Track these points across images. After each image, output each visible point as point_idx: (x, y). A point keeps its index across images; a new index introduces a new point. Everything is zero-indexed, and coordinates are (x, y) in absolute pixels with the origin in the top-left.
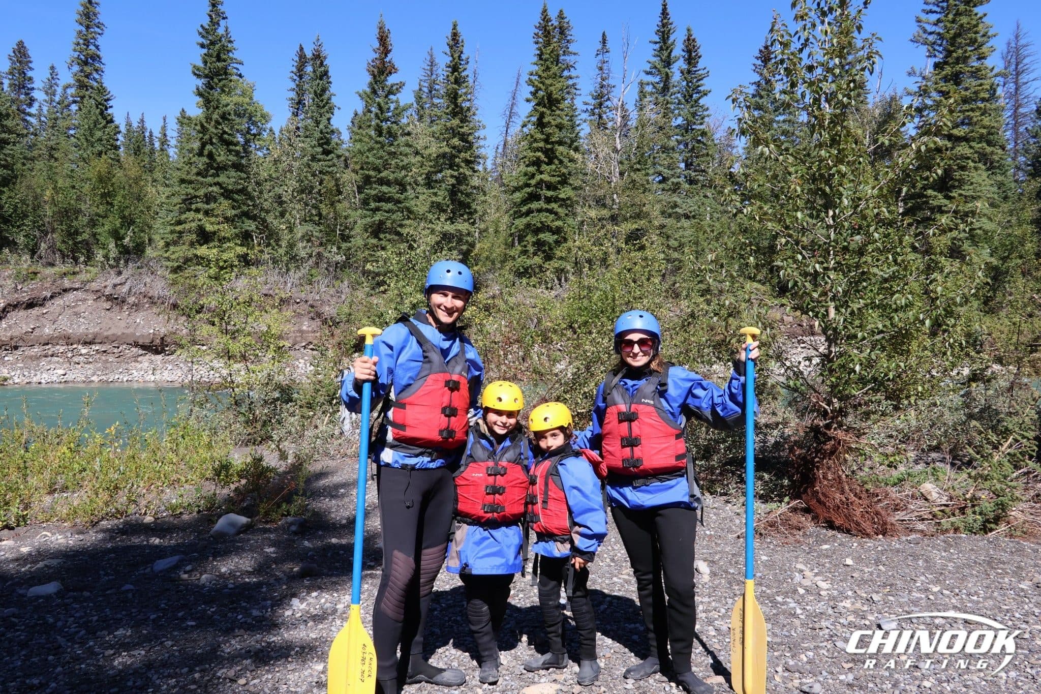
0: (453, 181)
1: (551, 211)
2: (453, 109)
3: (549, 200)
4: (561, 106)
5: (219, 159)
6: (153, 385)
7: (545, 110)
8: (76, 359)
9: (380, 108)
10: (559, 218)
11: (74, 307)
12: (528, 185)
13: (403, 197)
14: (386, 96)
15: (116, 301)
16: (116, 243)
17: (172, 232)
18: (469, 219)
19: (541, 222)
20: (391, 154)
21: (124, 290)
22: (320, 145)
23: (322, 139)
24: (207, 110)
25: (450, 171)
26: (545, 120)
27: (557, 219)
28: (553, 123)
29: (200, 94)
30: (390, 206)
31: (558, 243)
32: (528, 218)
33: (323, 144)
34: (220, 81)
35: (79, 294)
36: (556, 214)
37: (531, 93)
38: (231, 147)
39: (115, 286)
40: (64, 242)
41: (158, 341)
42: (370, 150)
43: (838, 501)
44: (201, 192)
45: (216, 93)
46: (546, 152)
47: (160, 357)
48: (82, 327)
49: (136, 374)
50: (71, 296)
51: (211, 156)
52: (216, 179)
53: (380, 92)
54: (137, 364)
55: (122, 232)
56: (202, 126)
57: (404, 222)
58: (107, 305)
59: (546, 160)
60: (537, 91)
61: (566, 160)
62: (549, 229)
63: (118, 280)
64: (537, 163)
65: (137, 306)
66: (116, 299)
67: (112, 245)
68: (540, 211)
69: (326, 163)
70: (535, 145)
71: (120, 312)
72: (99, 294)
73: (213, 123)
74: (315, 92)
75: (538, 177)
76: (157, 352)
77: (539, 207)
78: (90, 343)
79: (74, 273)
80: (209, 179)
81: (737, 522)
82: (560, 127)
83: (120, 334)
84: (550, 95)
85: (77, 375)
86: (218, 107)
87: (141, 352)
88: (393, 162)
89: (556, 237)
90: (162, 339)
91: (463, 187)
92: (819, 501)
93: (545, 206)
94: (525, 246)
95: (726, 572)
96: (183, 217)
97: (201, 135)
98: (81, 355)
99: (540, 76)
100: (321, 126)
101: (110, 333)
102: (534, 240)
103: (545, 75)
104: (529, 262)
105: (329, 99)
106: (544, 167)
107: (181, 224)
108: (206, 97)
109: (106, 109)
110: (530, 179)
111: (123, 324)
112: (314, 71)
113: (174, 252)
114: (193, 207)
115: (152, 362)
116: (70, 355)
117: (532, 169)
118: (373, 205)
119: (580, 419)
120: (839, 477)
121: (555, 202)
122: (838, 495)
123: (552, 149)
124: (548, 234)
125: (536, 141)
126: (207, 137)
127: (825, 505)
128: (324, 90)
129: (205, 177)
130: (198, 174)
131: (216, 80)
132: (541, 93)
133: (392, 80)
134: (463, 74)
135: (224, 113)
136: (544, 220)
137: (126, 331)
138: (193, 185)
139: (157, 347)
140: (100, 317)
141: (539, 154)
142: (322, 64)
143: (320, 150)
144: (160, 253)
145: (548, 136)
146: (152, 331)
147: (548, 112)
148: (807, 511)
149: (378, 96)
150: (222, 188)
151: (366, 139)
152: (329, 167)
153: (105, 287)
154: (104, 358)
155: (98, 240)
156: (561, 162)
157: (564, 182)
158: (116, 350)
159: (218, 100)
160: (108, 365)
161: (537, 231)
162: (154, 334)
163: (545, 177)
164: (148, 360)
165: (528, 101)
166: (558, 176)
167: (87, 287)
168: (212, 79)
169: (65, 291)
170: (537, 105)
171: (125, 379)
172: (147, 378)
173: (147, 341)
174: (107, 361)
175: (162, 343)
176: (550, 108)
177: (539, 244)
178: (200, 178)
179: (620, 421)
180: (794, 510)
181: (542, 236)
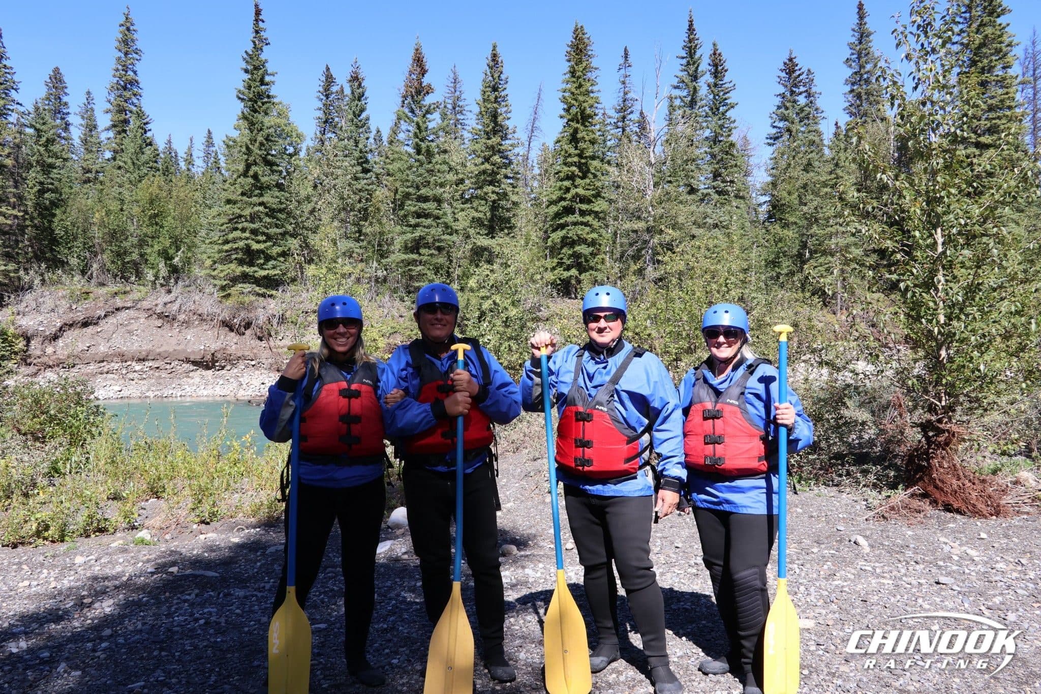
0: (494, 197)
1: (586, 224)
2: (494, 128)
3: (583, 213)
4: (594, 122)
5: (264, 179)
6: (205, 399)
7: (579, 126)
8: (131, 376)
9: (419, 127)
10: (593, 230)
11: (127, 325)
12: (564, 199)
13: (441, 212)
14: (424, 116)
15: (167, 318)
16: (166, 263)
17: (220, 251)
18: (509, 234)
19: (577, 235)
20: (430, 171)
21: (175, 308)
22: (359, 164)
23: (361, 158)
24: (252, 132)
25: (491, 187)
26: (579, 135)
27: (592, 232)
28: (587, 138)
29: (245, 118)
30: (429, 221)
31: (593, 255)
32: (564, 232)
33: (362, 163)
34: (263, 104)
35: (131, 313)
36: (590, 226)
37: (564, 109)
38: (275, 168)
39: (165, 304)
40: (113, 262)
41: (209, 357)
42: (410, 168)
43: (955, 487)
44: (247, 212)
45: (260, 117)
46: (579, 166)
47: (210, 372)
48: (134, 345)
49: (188, 389)
50: (123, 315)
51: (255, 177)
52: (261, 199)
53: (417, 111)
54: (189, 380)
55: (171, 252)
56: (248, 148)
57: (443, 237)
58: (159, 323)
59: (580, 174)
60: (570, 108)
61: (599, 174)
62: (584, 241)
63: (168, 298)
64: (571, 177)
65: (187, 323)
66: (167, 316)
67: (162, 265)
68: (575, 224)
69: (365, 181)
70: (569, 160)
71: (171, 329)
72: (151, 312)
73: (257, 144)
74: (354, 112)
75: (573, 191)
76: (208, 368)
77: (575, 220)
78: (144, 360)
79: (125, 293)
80: (255, 200)
81: (858, 507)
82: (593, 142)
83: (171, 350)
84: (583, 112)
85: (133, 390)
86: (261, 129)
87: (192, 367)
88: (432, 180)
89: (591, 249)
90: (213, 354)
91: (503, 203)
92: (936, 487)
93: (580, 219)
94: (562, 259)
95: (882, 544)
96: (231, 236)
97: (246, 157)
98: (135, 371)
99: (573, 93)
100: (360, 146)
101: (161, 350)
102: (570, 252)
103: (578, 92)
104: (566, 274)
105: (368, 119)
106: (578, 181)
107: (228, 243)
108: (250, 121)
109: (145, 132)
110: (565, 193)
111: (174, 341)
112: (353, 93)
113: (222, 271)
114: (240, 226)
115: (203, 377)
116: (124, 372)
117: (567, 183)
118: (413, 221)
120: (954, 465)
121: (589, 214)
122: (954, 481)
123: (586, 164)
124: (583, 246)
125: (570, 155)
126: (252, 159)
127: (942, 490)
128: (362, 110)
129: (250, 197)
130: (243, 194)
131: (259, 104)
132: (574, 110)
133: (429, 100)
134: (503, 94)
135: (268, 135)
136: (579, 232)
137: (178, 348)
138: (238, 205)
139: (207, 363)
140: (152, 334)
141: (574, 168)
142: (360, 85)
143: (359, 168)
144: (208, 271)
145: (582, 151)
146: (202, 347)
147: (582, 128)
148: (925, 496)
149: (416, 116)
150: (266, 207)
151: (405, 158)
152: (369, 185)
153: (156, 305)
154: (157, 374)
155: (147, 260)
156: (595, 176)
157: (598, 195)
158: (168, 366)
159: (262, 123)
160: (162, 381)
161: (573, 244)
162: (205, 350)
163: (580, 191)
164: (199, 375)
165: (561, 117)
166: (593, 190)
167: (139, 306)
168: (256, 102)
169: (117, 309)
170: (569, 120)
171: (179, 394)
172: (200, 393)
173: (198, 358)
174: (160, 377)
175: (213, 359)
176: (583, 124)
177: (576, 256)
178: (245, 198)
180: (913, 496)
181: (577, 248)
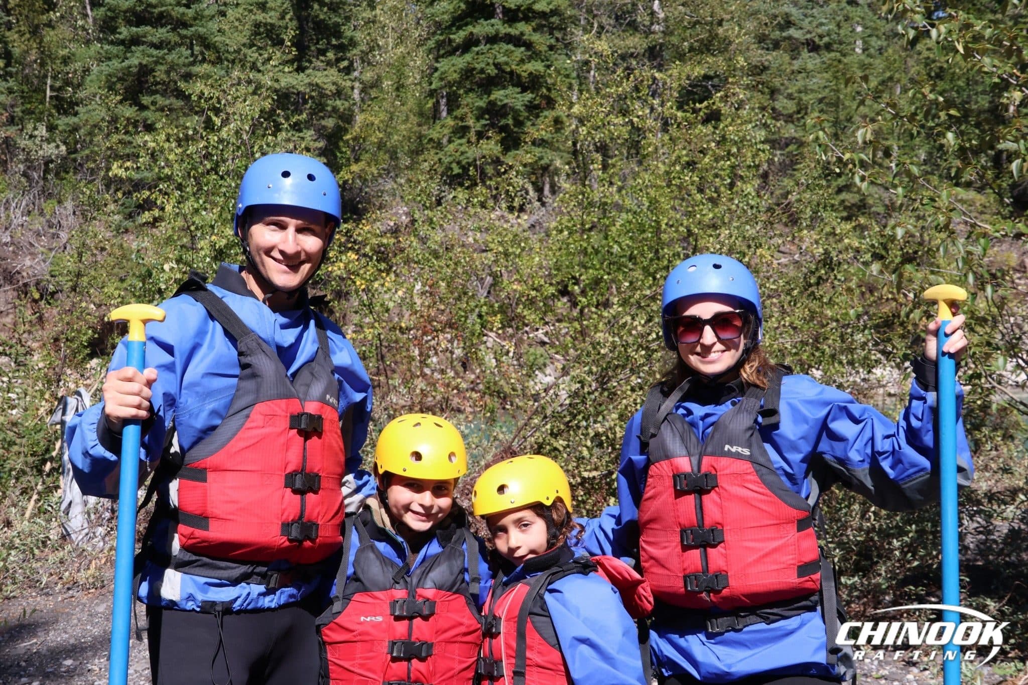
1: (517, 41)
3: (512, 16)
10: (535, 55)
13: (191, 13)
18: (338, 61)
19: (497, 66)
27: (530, 59)
30: (162, 33)
31: (533, 109)
32: (468, 57)
36: (529, 46)
62: (514, 80)
68: (493, 40)
77: (492, 31)
89: (529, 96)
93: (504, 30)
94: (462, 119)
102: (482, 103)
104: (472, 153)
118: (125, 32)
119: (588, 493)
121: (527, 20)
124: (511, 90)
136: (502, 59)
161: (488, 84)
177: (494, 112)
179: (679, 494)
181: (498, 95)
